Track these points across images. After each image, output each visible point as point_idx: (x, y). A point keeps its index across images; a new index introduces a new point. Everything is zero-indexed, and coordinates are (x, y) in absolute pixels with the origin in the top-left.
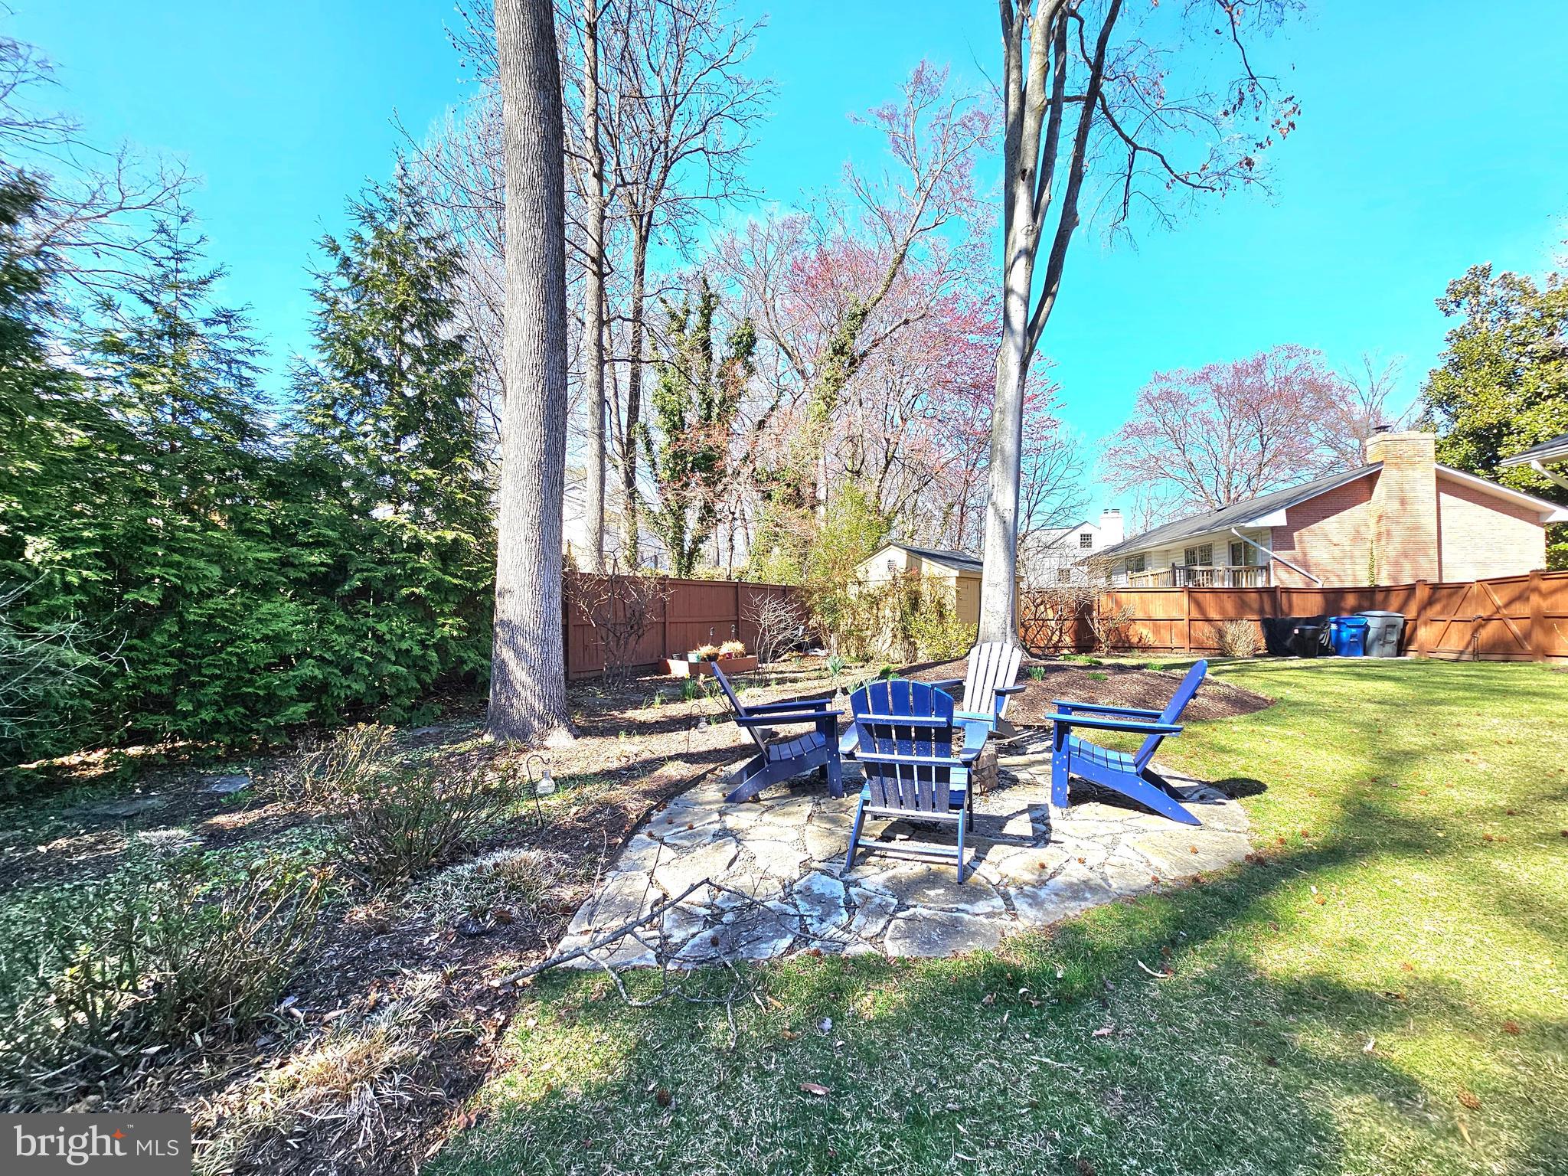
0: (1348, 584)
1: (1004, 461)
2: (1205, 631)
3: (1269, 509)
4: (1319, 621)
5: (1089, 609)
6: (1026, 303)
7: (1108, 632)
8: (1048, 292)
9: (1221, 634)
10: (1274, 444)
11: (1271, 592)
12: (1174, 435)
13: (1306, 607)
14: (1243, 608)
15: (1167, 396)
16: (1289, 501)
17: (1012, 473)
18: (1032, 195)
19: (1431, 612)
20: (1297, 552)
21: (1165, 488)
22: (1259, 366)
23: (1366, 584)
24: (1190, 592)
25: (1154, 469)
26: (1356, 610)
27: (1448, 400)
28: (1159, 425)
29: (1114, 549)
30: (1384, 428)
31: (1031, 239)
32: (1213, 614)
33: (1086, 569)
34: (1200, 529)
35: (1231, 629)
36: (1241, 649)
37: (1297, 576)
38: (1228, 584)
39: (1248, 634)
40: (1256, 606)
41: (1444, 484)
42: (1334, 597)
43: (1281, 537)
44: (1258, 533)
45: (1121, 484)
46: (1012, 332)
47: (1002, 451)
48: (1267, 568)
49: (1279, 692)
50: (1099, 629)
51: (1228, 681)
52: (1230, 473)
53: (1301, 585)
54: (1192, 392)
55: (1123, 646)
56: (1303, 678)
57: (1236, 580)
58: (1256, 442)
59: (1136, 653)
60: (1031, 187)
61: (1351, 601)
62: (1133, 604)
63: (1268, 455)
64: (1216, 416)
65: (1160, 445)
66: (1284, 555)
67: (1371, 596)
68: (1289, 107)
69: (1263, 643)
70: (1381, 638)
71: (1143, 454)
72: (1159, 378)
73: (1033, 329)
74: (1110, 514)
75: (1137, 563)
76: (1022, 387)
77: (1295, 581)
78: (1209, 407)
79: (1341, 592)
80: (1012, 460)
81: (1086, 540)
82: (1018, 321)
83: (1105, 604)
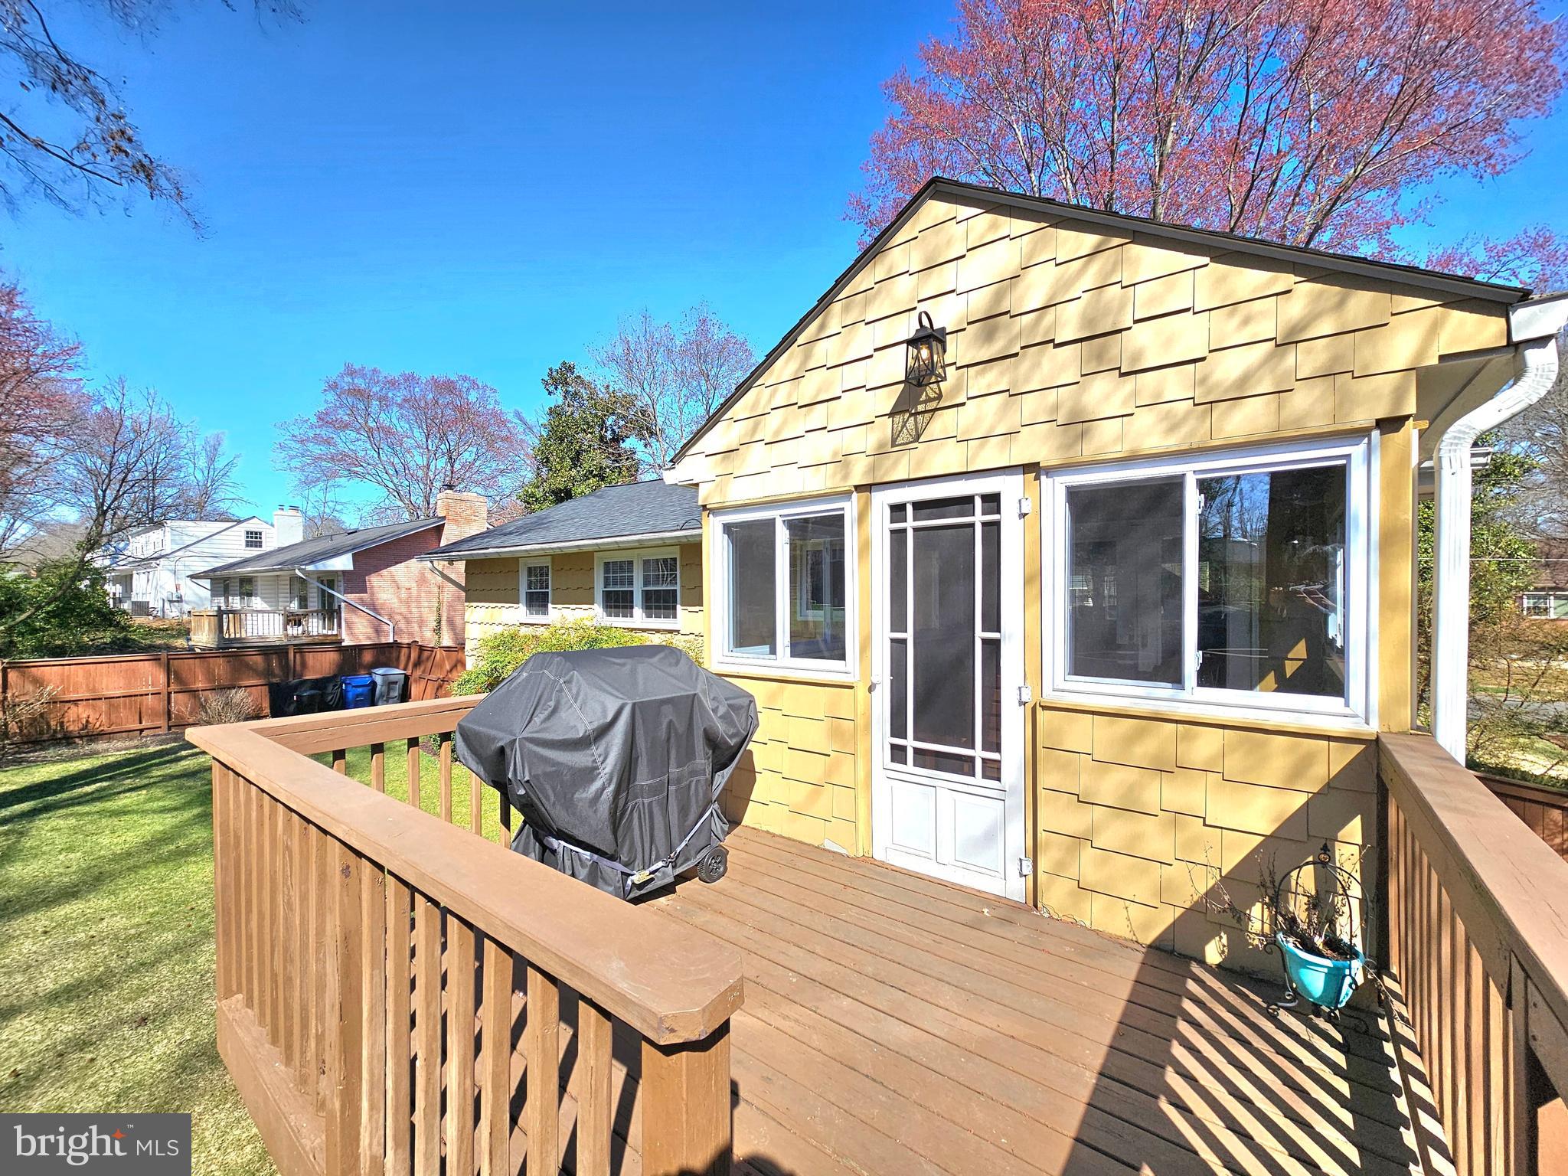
2: (188, 704)
3: (336, 553)
11: (283, 653)
16: (367, 542)
19: (419, 672)
20: (368, 595)
43: (355, 581)
48: (338, 611)
66: (354, 598)
69: (265, 713)
70: (385, 694)
74: (287, 512)
81: (254, 539)
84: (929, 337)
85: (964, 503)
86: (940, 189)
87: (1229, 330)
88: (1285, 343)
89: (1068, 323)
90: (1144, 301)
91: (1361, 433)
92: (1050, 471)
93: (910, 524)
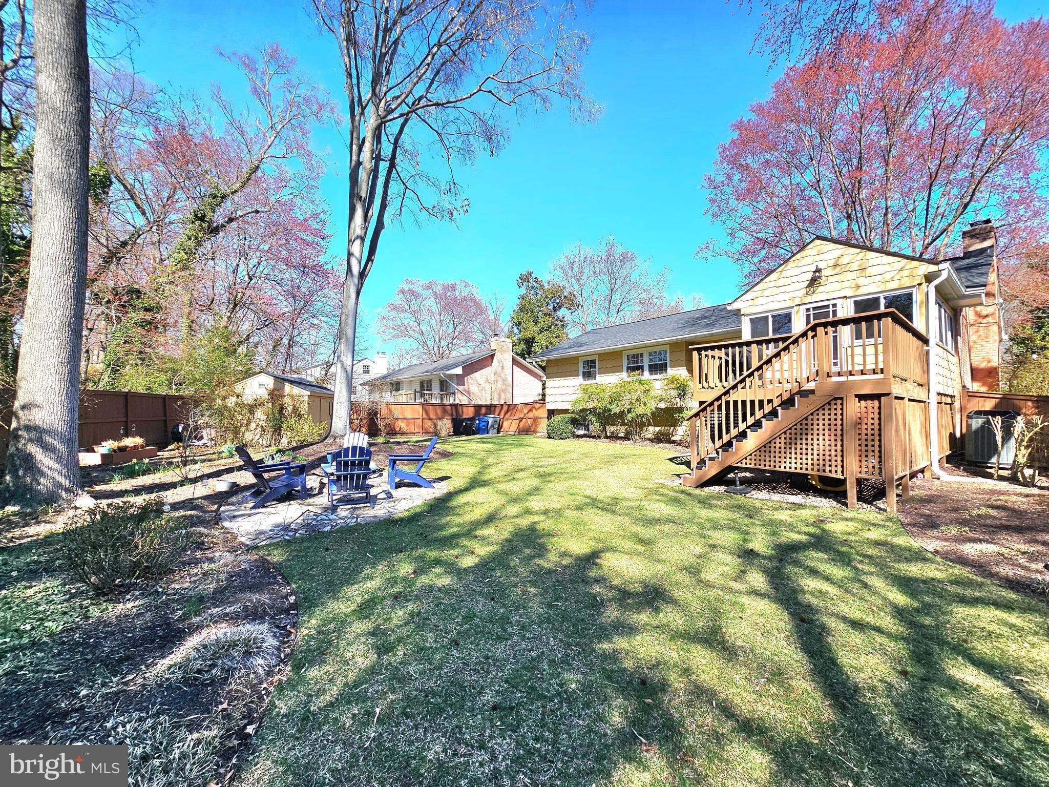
0: (484, 403)
1: (347, 340)
2: (429, 424)
3: (455, 366)
4: (472, 419)
5: (376, 413)
6: (360, 263)
7: (385, 426)
8: (370, 259)
9: (435, 426)
10: (459, 328)
11: (456, 406)
12: (414, 313)
13: (468, 413)
14: (445, 412)
15: (413, 293)
16: (463, 362)
17: (351, 347)
18: (364, 210)
19: (507, 416)
20: (466, 387)
21: (410, 344)
22: (454, 287)
23: (489, 403)
24: (423, 405)
25: (403, 331)
26: (485, 414)
27: (518, 324)
28: (407, 307)
29: (384, 377)
30: (496, 335)
31: (364, 231)
32: (432, 417)
33: (367, 387)
34: (427, 372)
35: (440, 423)
36: (443, 433)
37: (465, 398)
38: (438, 401)
39: (446, 425)
40: (450, 412)
41: (515, 362)
42: (478, 407)
43: (460, 379)
44: (450, 376)
45: (387, 337)
46: (352, 275)
47: (346, 335)
48: (454, 394)
49: (456, 450)
50: (381, 424)
51: (440, 447)
52: (440, 339)
53: (467, 403)
54: (425, 294)
55: (392, 432)
56: (465, 444)
57: (442, 399)
58: (451, 326)
59: (398, 436)
60: (363, 206)
61: (483, 410)
62: (397, 411)
63: (456, 334)
64: (434, 308)
65: (408, 319)
66: (460, 388)
67: (490, 408)
68: (466, 202)
69: (452, 430)
70: (492, 426)
71: (398, 322)
72: (408, 282)
73: (362, 275)
74: (381, 355)
75: (397, 386)
76: (357, 304)
77: (465, 401)
78: (431, 303)
79: (480, 406)
80: (351, 340)
81: (366, 370)
82: (356, 269)
83: (384, 411)
84: (818, 270)
85: (827, 306)
86: (818, 238)
87: (888, 268)
88: (901, 270)
89: (855, 267)
90: (871, 263)
91: (914, 286)
92: (850, 297)
93: (812, 312)
